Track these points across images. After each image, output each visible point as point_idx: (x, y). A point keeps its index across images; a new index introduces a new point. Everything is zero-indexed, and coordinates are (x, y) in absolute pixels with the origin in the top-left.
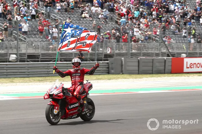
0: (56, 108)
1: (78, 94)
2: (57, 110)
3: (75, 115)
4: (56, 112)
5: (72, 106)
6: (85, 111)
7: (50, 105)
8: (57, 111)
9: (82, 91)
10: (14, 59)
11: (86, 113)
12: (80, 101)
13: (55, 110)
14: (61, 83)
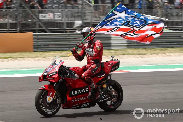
0: (51, 94)
1: (87, 75)
2: (52, 96)
3: (86, 103)
4: (49, 99)
5: (76, 92)
6: (103, 99)
7: (41, 90)
8: (52, 99)
9: (95, 71)
11: (104, 101)
12: (91, 85)
13: (48, 97)
14: (61, 61)
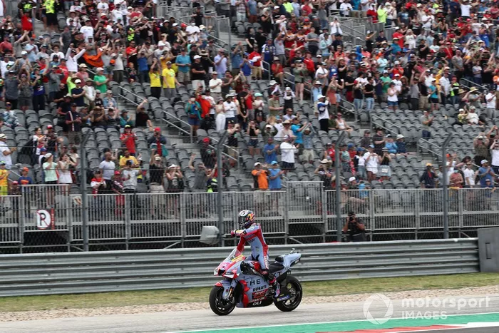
10: (213, 236)
